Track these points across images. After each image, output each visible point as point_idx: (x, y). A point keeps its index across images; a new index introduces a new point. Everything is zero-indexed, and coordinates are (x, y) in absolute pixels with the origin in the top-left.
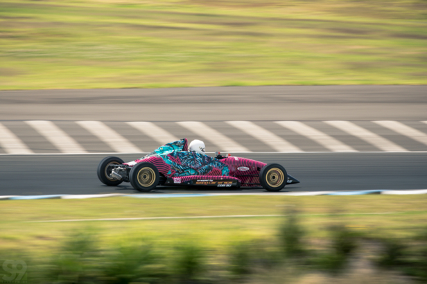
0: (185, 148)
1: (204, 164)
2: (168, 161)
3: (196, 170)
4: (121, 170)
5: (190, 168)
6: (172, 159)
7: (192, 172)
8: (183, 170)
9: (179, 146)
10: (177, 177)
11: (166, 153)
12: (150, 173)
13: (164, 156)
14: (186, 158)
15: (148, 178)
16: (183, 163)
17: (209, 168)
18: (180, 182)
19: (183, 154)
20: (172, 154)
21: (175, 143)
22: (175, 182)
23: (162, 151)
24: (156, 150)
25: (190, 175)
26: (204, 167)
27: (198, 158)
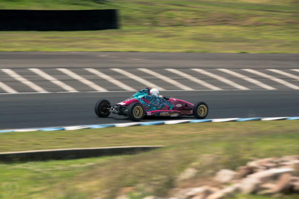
0: (149, 94)
1: (160, 103)
2: (142, 102)
3: (157, 107)
4: (117, 108)
5: (154, 106)
6: (144, 100)
7: (155, 108)
8: (150, 107)
9: (146, 92)
10: (148, 111)
11: (140, 97)
12: (139, 109)
13: (139, 99)
14: (151, 100)
15: (138, 112)
16: (150, 103)
17: (163, 106)
18: (150, 115)
19: (150, 97)
20: (144, 98)
21: (144, 91)
22: (148, 115)
23: (137, 96)
24: (133, 95)
25: (154, 110)
26: (161, 105)
27: (158, 100)
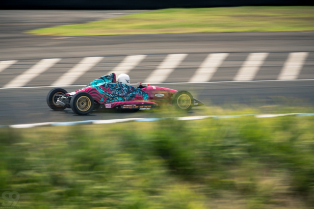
0: (114, 80)
1: (129, 92)
2: (101, 91)
4: (64, 99)
5: (118, 96)
6: (103, 89)
9: (109, 79)
12: (87, 101)
13: (97, 87)
14: (114, 88)
15: (85, 104)
16: (113, 92)
18: (110, 107)
21: (106, 77)
23: (96, 83)
24: (91, 83)
25: (118, 101)
26: (129, 95)
27: (124, 88)
